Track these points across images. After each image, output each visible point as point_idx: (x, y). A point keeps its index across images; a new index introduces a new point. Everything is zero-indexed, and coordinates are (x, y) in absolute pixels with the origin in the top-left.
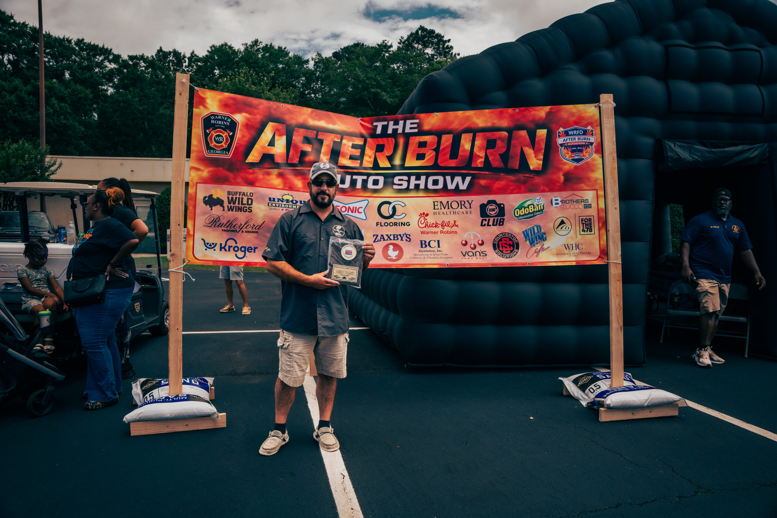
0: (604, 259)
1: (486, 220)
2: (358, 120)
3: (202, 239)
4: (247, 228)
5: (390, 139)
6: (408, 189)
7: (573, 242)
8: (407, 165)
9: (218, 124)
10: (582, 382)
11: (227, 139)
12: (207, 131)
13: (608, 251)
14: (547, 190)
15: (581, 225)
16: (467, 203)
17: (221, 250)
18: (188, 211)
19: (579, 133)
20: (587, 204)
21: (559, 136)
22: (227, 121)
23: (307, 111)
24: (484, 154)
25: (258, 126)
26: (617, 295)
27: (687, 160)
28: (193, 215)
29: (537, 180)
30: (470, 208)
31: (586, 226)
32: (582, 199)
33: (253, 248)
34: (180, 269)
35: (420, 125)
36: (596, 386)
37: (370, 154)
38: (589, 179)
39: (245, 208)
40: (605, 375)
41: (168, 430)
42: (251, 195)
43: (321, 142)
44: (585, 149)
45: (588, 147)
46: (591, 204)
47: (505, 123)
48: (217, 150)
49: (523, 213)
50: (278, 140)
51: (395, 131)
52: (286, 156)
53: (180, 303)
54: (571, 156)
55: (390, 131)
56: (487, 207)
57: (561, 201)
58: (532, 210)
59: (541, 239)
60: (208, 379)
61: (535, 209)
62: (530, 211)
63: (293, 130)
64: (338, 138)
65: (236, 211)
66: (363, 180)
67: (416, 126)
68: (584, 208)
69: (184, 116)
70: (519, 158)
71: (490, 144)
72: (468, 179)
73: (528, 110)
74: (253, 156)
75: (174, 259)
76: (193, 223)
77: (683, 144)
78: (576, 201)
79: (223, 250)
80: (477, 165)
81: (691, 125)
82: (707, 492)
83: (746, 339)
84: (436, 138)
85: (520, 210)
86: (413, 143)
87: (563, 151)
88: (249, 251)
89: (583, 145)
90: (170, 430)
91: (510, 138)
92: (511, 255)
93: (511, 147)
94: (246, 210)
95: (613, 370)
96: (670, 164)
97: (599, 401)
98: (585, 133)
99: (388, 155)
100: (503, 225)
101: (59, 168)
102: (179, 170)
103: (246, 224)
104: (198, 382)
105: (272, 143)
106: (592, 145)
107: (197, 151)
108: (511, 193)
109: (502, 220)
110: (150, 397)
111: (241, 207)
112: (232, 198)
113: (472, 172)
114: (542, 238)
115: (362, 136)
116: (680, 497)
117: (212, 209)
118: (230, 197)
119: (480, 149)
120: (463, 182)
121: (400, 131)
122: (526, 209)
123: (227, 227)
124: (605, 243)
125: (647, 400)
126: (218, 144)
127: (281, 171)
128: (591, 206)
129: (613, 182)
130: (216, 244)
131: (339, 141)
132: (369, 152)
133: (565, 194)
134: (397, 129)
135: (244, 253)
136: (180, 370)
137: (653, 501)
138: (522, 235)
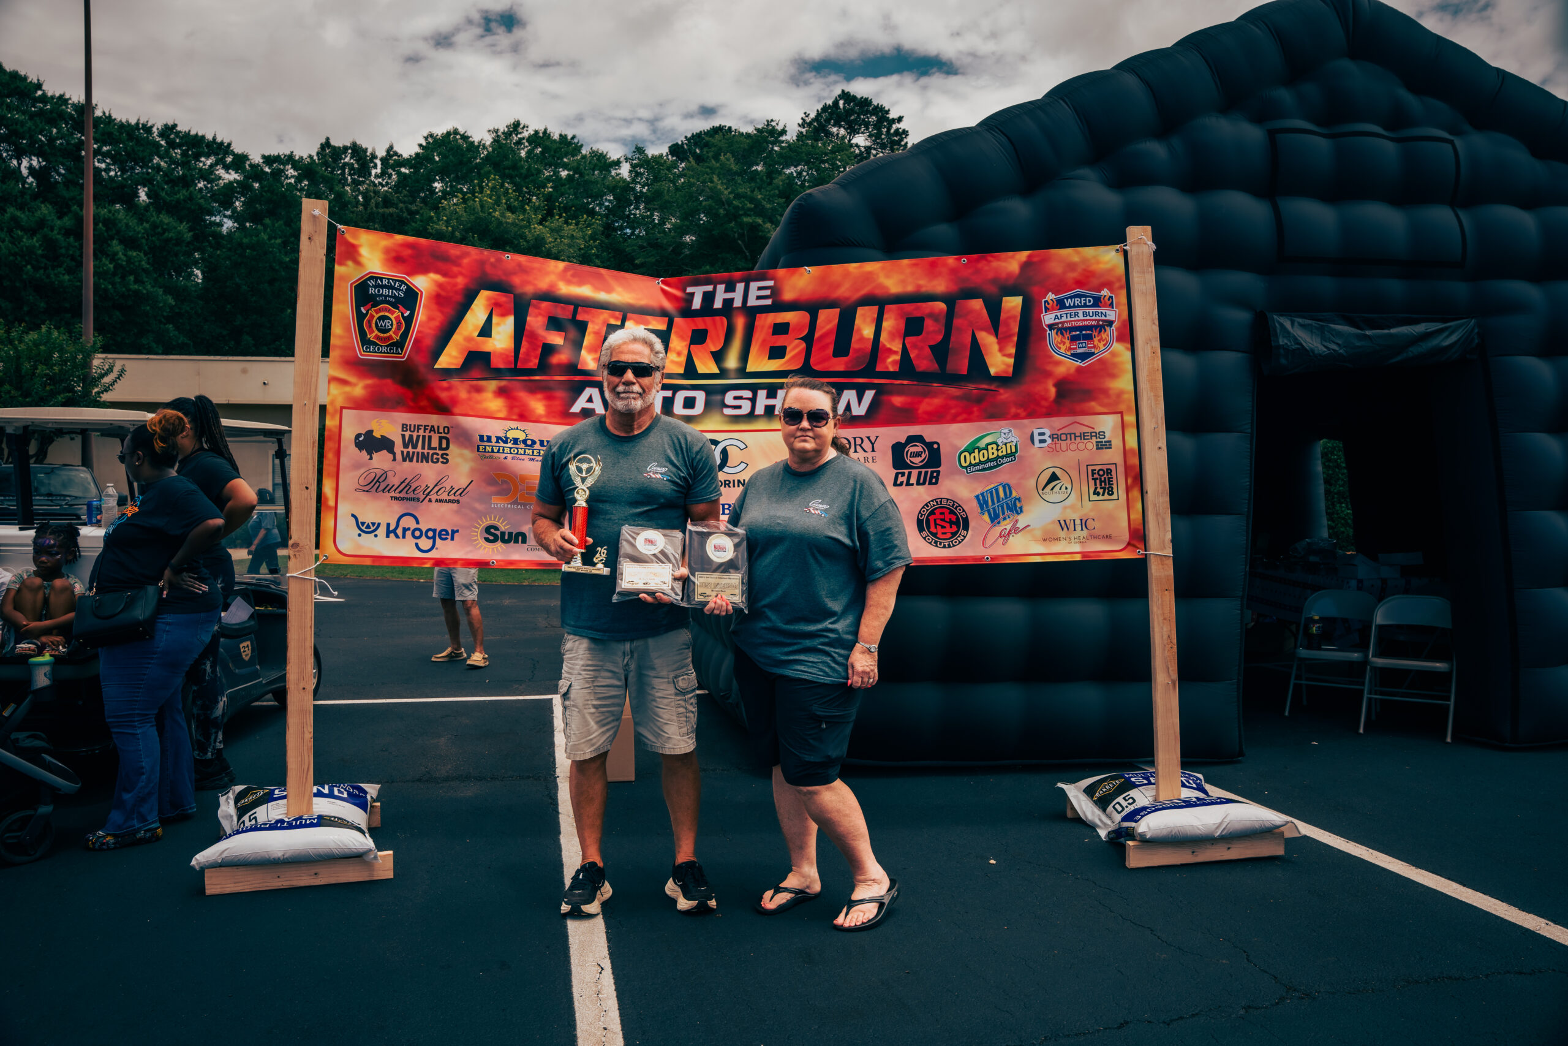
0: (1138, 548)
1: (903, 474)
2: (658, 283)
3: (353, 516)
4: (439, 493)
5: (717, 318)
6: (751, 416)
7: (1076, 516)
8: (748, 370)
9: (382, 295)
10: (1101, 792)
11: (399, 323)
12: (362, 309)
13: (1147, 533)
14: (1023, 414)
15: (1092, 482)
16: (866, 441)
17: (388, 536)
18: (325, 462)
19: (1085, 304)
20: (1102, 442)
21: (1047, 310)
22: (400, 290)
23: (556, 267)
24: (901, 346)
25: (459, 298)
26: (1165, 619)
27: (1316, 352)
28: (333, 469)
29: (1001, 394)
30: (873, 450)
31: (1101, 485)
32: (1093, 430)
33: (450, 532)
34: (309, 572)
35: (775, 292)
36: (1127, 798)
37: (679, 348)
38: (1105, 392)
39: (435, 456)
40: (1147, 779)
41: (280, 884)
42: (446, 431)
43: (582, 327)
44: (1096, 334)
45: (1103, 330)
46: (1110, 441)
47: (940, 286)
48: (381, 346)
49: (977, 461)
50: (498, 324)
51: (728, 302)
52: (513, 354)
53: (309, 639)
54: (1070, 349)
55: (718, 304)
56: (906, 450)
57: (1050, 437)
58: (993, 454)
59: (1011, 511)
60: (369, 787)
61: (1000, 451)
62: (991, 457)
63: (528, 305)
64: (616, 318)
65: (417, 461)
66: (665, 399)
67: (768, 292)
68: (1097, 449)
69: (318, 281)
70: (968, 353)
71: (913, 327)
72: (869, 395)
73: (986, 260)
74: (450, 355)
75: (297, 554)
76: (334, 485)
77: (1310, 322)
78: (1080, 436)
79: (392, 535)
80: (887, 368)
81: (1325, 285)
82: (1303, 998)
83: (1448, 706)
84: (807, 315)
85: (970, 455)
86: (763, 327)
87: (1055, 339)
88: (443, 537)
89: (1094, 326)
90: (283, 883)
91: (950, 314)
92: (952, 541)
93: (953, 331)
94: (438, 459)
95: (1160, 768)
96: (1283, 361)
97: (1127, 828)
98: (1097, 302)
99: (713, 350)
100: (936, 483)
101: (119, 378)
102: (307, 383)
103: (436, 485)
104: (345, 793)
105: (486, 331)
106: (1111, 326)
107: (342, 348)
108: (954, 420)
109: (935, 474)
110: (250, 821)
111: (428, 453)
112: (411, 437)
113: (876, 381)
114: (1015, 508)
115: (663, 313)
116: (1247, 1008)
117: (371, 458)
118: (407, 434)
119: (892, 336)
120: (860, 400)
121: (738, 303)
122: (981, 453)
123: (400, 492)
124: (1140, 516)
125: (1221, 824)
126: (382, 335)
127: (503, 383)
128: (1111, 445)
129: (1152, 398)
130: (379, 524)
131: (619, 323)
132: (677, 343)
133: (1058, 422)
134: (732, 300)
135: (431, 541)
136: (308, 769)
137: (1193, 1016)
138: (975, 503)
